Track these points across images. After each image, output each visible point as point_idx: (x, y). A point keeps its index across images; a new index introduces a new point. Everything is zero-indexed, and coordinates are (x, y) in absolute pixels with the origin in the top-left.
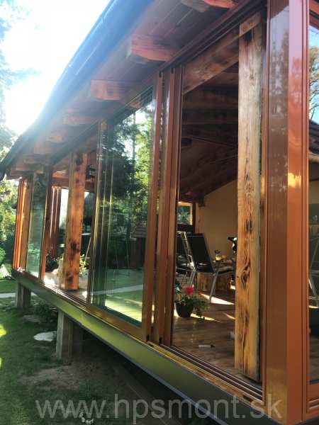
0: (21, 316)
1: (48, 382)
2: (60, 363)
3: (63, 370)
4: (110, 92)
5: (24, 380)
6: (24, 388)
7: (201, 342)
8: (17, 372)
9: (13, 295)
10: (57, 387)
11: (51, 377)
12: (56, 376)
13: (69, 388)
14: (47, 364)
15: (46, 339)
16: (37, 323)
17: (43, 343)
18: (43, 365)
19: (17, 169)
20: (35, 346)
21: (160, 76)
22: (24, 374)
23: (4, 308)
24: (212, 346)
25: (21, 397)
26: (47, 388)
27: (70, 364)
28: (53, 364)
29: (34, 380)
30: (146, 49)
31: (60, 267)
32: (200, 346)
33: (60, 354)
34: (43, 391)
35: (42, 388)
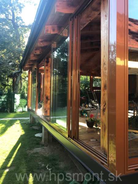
0: (31, 126)
1: (37, 153)
2: (43, 145)
3: (43, 148)
4: (54, 30)
5: (28, 152)
6: (27, 155)
7: (92, 138)
8: (26, 149)
9: (29, 118)
10: (40, 155)
11: (38, 151)
12: (40, 150)
13: (44, 155)
14: (38, 146)
15: (39, 136)
16: (37, 130)
17: (38, 137)
18: (36, 146)
19: (26, 67)
20: (35, 139)
21: (71, 20)
22: (28, 149)
23: (25, 123)
24: (96, 140)
25: (25, 158)
26: (36, 155)
27: (47, 146)
28: (40, 146)
29: (32, 152)
30: (63, 8)
31: (42, 106)
32: (91, 140)
33: (43, 142)
34: (34, 156)
35: (34, 155)
